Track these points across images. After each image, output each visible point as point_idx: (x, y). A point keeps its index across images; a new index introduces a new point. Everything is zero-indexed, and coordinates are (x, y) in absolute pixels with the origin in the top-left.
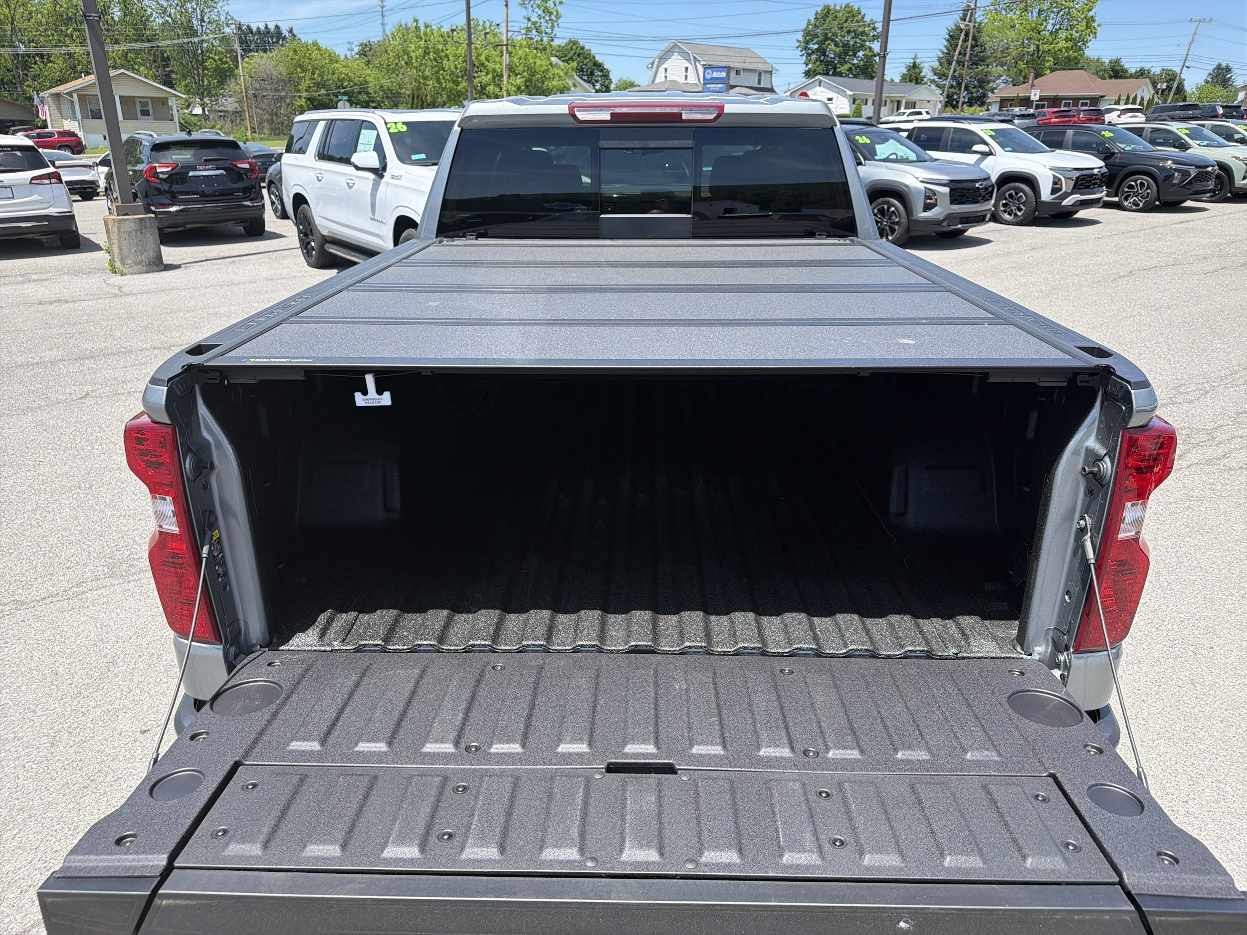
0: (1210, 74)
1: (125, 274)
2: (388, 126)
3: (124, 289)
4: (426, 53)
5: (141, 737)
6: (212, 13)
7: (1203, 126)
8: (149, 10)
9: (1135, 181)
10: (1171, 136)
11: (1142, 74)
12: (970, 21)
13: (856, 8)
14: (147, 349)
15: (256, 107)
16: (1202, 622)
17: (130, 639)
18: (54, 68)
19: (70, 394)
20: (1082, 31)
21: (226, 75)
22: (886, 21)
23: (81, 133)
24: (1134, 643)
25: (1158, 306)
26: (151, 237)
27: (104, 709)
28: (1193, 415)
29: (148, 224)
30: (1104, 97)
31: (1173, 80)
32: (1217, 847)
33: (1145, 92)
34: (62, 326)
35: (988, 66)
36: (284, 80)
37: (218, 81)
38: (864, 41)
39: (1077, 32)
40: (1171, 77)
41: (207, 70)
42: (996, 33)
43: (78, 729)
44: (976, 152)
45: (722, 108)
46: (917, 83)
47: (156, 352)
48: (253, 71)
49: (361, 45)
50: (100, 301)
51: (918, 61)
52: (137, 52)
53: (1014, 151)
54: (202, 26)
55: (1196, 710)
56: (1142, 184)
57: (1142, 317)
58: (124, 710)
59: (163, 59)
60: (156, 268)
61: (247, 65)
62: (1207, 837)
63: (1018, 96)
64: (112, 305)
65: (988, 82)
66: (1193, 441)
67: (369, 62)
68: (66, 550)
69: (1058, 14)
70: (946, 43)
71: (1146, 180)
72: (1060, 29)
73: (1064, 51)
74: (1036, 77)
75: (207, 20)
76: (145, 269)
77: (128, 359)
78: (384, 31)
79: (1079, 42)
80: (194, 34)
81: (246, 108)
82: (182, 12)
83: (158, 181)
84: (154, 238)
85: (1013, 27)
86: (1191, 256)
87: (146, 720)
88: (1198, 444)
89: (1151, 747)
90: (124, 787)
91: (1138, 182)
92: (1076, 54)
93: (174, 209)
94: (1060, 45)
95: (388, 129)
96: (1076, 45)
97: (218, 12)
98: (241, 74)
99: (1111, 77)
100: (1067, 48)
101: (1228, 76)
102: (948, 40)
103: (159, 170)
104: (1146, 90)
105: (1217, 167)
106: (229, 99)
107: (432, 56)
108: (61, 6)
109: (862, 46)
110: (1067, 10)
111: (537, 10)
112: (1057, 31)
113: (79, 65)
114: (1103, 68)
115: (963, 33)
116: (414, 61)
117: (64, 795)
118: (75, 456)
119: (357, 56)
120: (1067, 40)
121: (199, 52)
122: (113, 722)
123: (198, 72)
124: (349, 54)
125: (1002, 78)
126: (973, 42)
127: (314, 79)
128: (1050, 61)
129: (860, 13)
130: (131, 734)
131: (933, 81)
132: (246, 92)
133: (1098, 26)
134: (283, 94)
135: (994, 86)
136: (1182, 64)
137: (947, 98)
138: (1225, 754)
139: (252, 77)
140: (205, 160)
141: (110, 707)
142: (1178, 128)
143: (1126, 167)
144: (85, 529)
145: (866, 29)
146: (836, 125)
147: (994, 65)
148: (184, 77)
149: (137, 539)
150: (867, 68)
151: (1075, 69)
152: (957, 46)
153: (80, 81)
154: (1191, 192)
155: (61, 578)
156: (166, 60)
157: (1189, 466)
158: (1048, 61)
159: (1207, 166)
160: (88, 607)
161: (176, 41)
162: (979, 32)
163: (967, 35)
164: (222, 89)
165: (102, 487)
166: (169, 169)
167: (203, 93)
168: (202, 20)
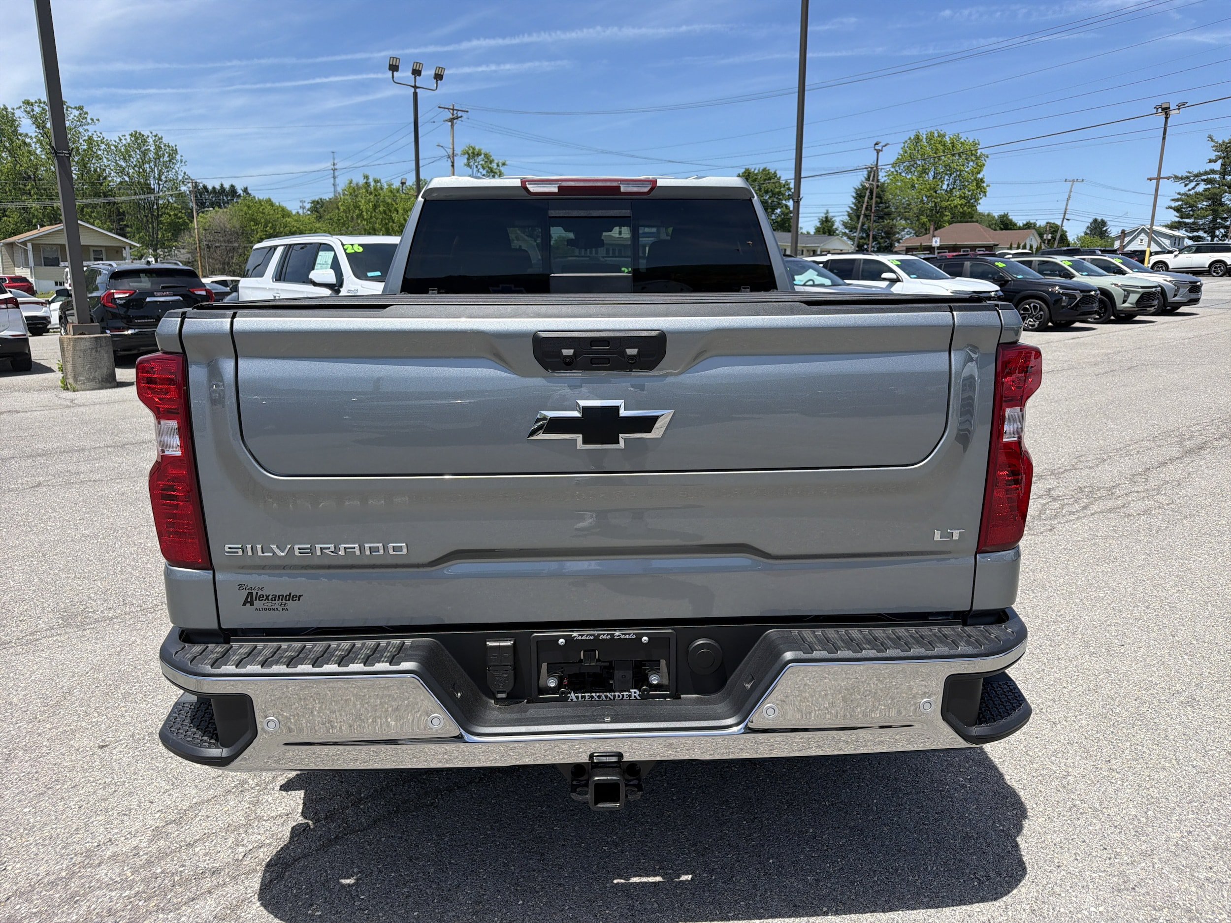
0: (1088, 227)
1: (78, 391)
2: (345, 247)
3: (76, 402)
4: (375, 207)
5: (100, 752)
6: (170, 173)
7: (1084, 259)
8: (107, 170)
9: (1029, 304)
10: (1057, 268)
11: (1028, 226)
12: (873, 180)
13: (772, 171)
14: (100, 447)
15: (209, 257)
16: (1113, 627)
17: (87, 673)
18: (9, 222)
19: (22, 484)
20: (973, 190)
21: (181, 230)
22: (797, 178)
23: (33, 279)
24: (1053, 644)
25: (1056, 399)
26: (106, 357)
27: (61, 730)
28: (1093, 477)
29: (104, 342)
30: (997, 245)
31: (1056, 231)
32: (1138, 794)
33: (1034, 241)
34: (14, 430)
35: (893, 220)
36: (237, 233)
37: (172, 235)
38: (780, 199)
39: (969, 191)
40: (1054, 229)
41: (162, 224)
42: (898, 192)
43: (34, 747)
44: (885, 279)
45: (655, 182)
46: (830, 234)
47: (109, 450)
48: (208, 224)
49: (313, 202)
50: (52, 411)
51: (830, 215)
52: (94, 206)
53: (919, 277)
54: (159, 185)
55: (1112, 692)
56: (1035, 308)
57: (1043, 408)
58: (81, 730)
59: (119, 214)
60: (109, 385)
61: (201, 219)
62: (1129, 787)
63: (921, 245)
64: (64, 414)
65: (894, 234)
66: (1095, 496)
67: (321, 217)
68: (19, 606)
69: (951, 175)
70: (854, 201)
71: (1039, 304)
72: (954, 188)
73: (959, 207)
74: (936, 229)
75: (164, 179)
76: (98, 385)
77: (81, 455)
78: (335, 191)
79: (971, 199)
80: (152, 191)
81: (199, 259)
82: (139, 172)
83: (115, 306)
84: (109, 357)
85: (913, 186)
86: (1084, 362)
87: (104, 737)
88: (1100, 498)
89: (1074, 721)
90: (82, 792)
91: (1032, 305)
92: (970, 210)
93: (130, 332)
94: (955, 202)
95: (345, 250)
96: (969, 202)
97: (176, 172)
98: (196, 227)
99: (1002, 229)
100: (961, 205)
101: (1105, 229)
102: (855, 198)
103: (116, 296)
104: (1033, 240)
105: (1098, 292)
106: (183, 251)
107: (381, 209)
108: (21, 166)
109: (779, 204)
110: (958, 173)
111: (481, 170)
112: (951, 190)
113: (33, 218)
114: (994, 222)
115: (868, 191)
116: (364, 213)
117: (19, 801)
118: (27, 532)
119: (309, 212)
120: (961, 197)
121: (155, 207)
122: (70, 740)
123: (153, 226)
124: (301, 212)
125: (906, 230)
126: (878, 200)
127: (266, 231)
128: (948, 216)
129: (776, 176)
130: (88, 749)
131: (845, 234)
132: (199, 243)
133: (987, 186)
134: (236, 244)
135: (900, 237)
136: (1062, 217)
137: (858, 247)
138: (1140, 723)
139: (206, 230)
140: (163, 287)
141: (68, 729)
142: (1063, 261)
143: (1019, 293)
144: (38, 589)
145: (782, 189)
146: (754, 197)
147: (899, 218)
148: (138, 230)
149: (92, 595)
150: (785, 223)
151: (970, 222)
152: (863, 202)
153: (35, 232)
154: (1079, 313)
155: (15, 629)
156: (121, 215)
157: (1092, 514)
158: (947, 216)
159: (1091, 291)
160: (42, 650)
161: (133, 197)
162: (883, 191)
163: (871, 192)
164: (176, 241)
165: (56, 555)
166: (127, 295)
167: (157, 245)
168: (160, 179)
